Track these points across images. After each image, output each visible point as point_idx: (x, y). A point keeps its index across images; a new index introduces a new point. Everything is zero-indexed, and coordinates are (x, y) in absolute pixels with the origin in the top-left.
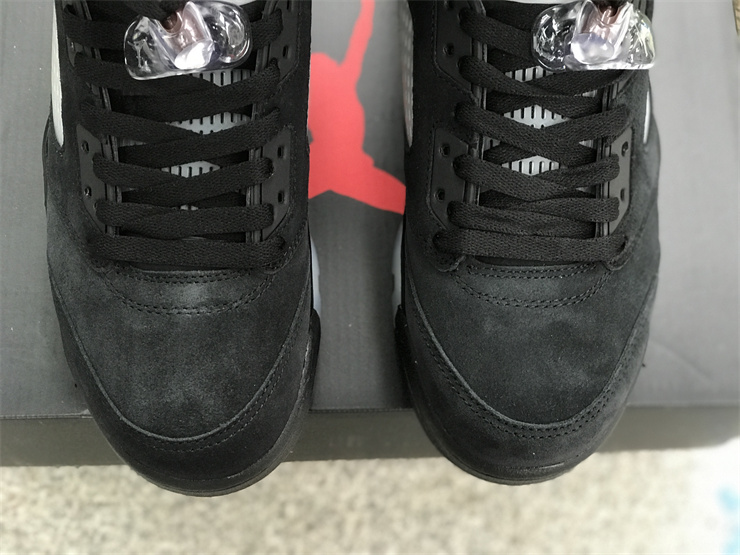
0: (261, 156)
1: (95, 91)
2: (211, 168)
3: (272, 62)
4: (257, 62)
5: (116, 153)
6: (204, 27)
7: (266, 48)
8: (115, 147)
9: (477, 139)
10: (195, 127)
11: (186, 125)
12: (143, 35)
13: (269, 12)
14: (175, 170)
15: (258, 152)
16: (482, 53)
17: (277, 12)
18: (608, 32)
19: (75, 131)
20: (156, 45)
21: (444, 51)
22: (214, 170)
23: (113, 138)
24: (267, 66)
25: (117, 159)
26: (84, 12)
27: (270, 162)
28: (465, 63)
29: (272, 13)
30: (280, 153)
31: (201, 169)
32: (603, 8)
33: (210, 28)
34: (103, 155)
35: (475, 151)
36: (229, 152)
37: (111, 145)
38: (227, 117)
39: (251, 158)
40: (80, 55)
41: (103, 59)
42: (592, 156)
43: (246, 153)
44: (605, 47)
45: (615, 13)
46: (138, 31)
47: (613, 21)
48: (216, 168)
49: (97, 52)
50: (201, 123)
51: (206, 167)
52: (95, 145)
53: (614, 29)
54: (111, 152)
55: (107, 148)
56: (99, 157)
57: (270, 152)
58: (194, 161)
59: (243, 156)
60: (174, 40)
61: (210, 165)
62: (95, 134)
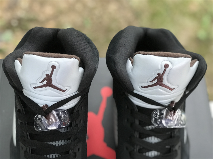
0: (73, 152)
1: (25, 133)
2: (58, 156)
3: (77, 125)
4: (72, 125)
5: (31, 151)
6: (57, 117)
7: (74, 122)
8: (30, 149)
9: (136, 147)
10: (54, 143)
11: (51, 143)
12: (39, 119)
13: (76, 111)
14: (48, 156)
15: (72, 151)
16: (137, 122)
17: (78, 111)
18: (173, 118)
19: (19, 143)
20: (43, 122)
21: (126, 120)
22: (59, 156)
23: (30, 147)
24: (75, 127)
25: (31, 153)
26: (23, 112)
27: (76, 153)
28: (132, 124)
29: (76, 112)
30: (79, 150)
31: (55, 156)
32: (171, 111)
33: (58, 117)
34: (27, 152)
35: (135, 150)
36: (63, 151)
37: (29, 148)
38: (63, 141)
39: (70, 153)
40: (21, 123)
41: (28, 125)
42: (170, 151)
43: (69, 151)
44: (172, 122)
45: (174, 113)
46: (38, 117)
47: (174, 115)
48: (60, 156)
49: (26, 122)
50: (56, 142)
51: (57, 155)
52: (24, 149)
53: (175, 117)
54: (29, 150)
55: (28, 149)
56: (26, 152)
57: (76, 150)
58: (53, 154)
59: (68, 152)
60: (48, 122)
61: (58, 155)
62: (25, 145)
